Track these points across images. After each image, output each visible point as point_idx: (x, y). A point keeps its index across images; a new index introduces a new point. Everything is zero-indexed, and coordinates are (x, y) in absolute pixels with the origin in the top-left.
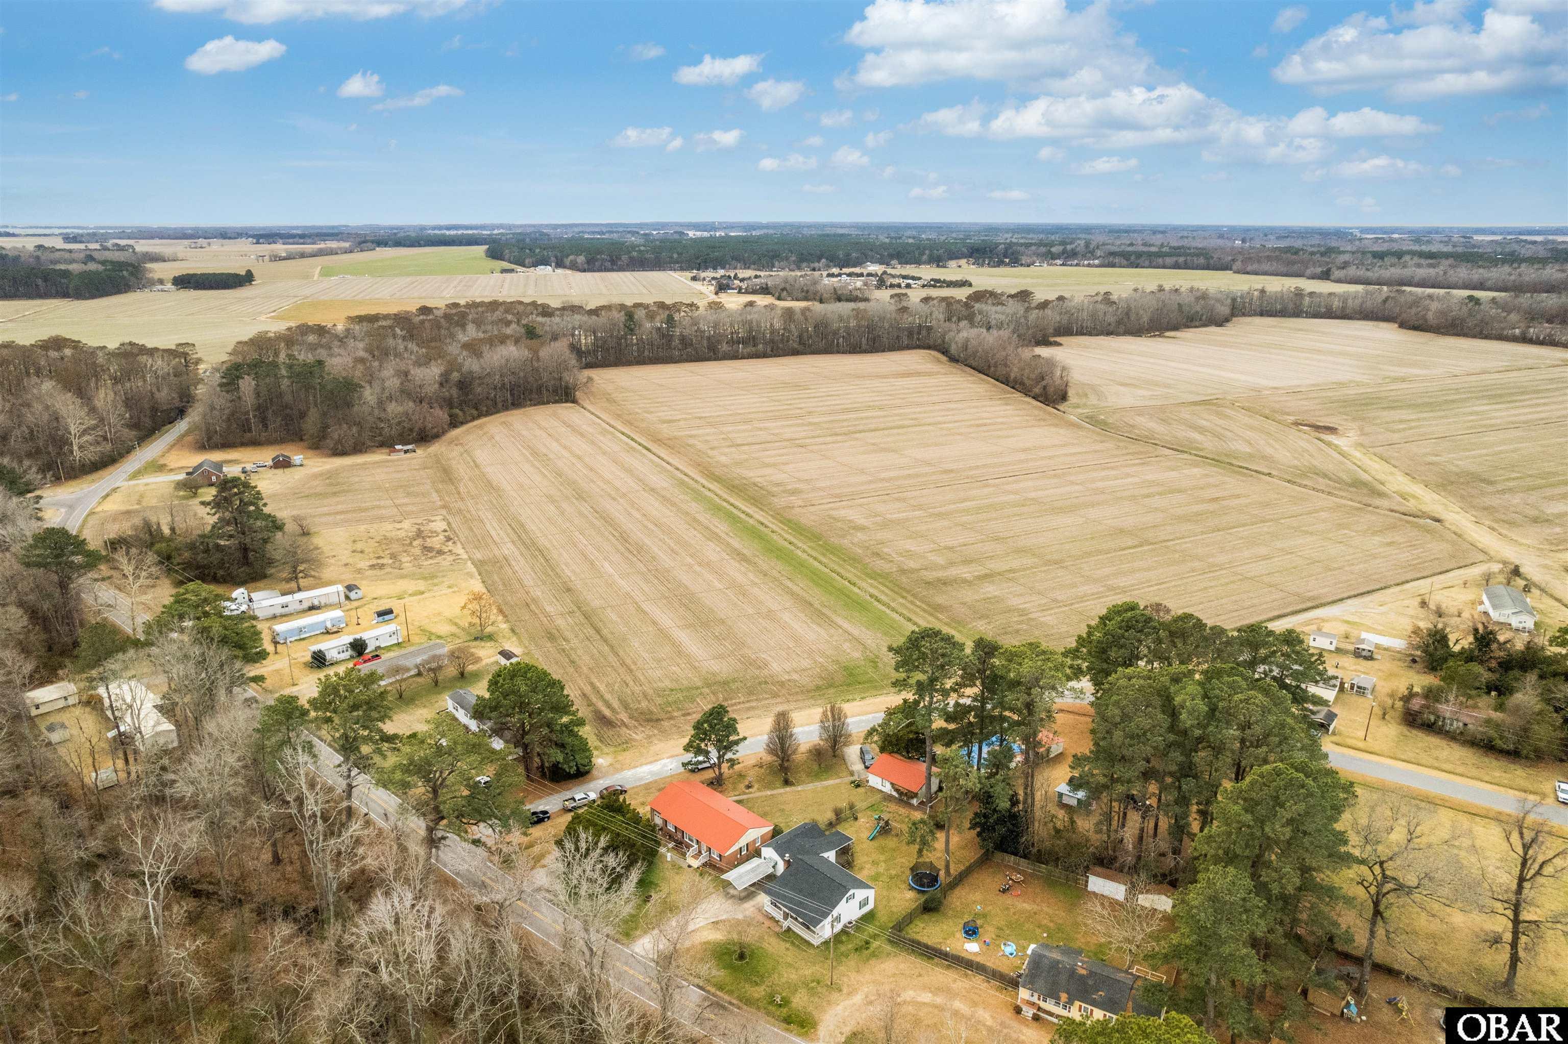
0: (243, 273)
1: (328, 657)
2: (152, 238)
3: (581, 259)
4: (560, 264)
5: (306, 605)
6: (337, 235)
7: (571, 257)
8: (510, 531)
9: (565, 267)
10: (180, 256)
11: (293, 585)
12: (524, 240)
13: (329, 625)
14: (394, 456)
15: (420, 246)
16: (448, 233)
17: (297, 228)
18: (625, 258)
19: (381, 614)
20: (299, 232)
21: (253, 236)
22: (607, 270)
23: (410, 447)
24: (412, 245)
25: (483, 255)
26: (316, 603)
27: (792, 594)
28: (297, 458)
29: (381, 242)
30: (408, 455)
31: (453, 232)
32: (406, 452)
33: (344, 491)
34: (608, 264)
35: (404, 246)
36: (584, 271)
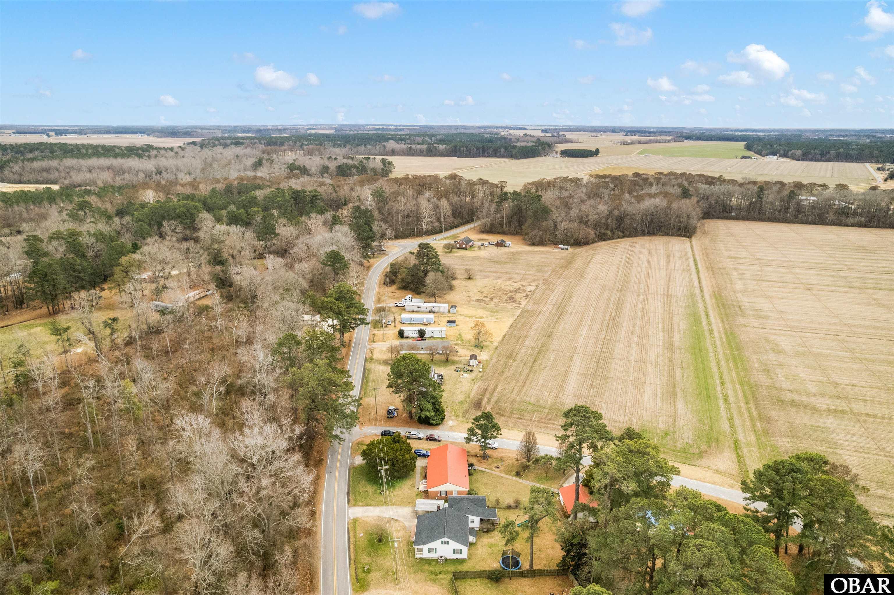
0: (594, 150)
1: (405, 334)
2: (580, 131)
3: (799, 152)
4: (785, 155)
5: (428, 309)
6: (669, 132)
7: (793, 151)
8: (561, 299)
9: (788, 157)
10: (580, 140)
11: (433, 299)
12: (780, 139)
13: (425, 321)
14: (556, 250)
15: (712, 140)
16: (736, 133)
17: (653, 128)
18: (833, 153)
19: (449, 322)
20: (655, 130)
21: (625, 131)
22: (817, 160)
23: (566, 247)
24: (707, 140)
25: (743, 147)
26: (433, 310)
27: (672, 377)
28: (508, 243)
29: (689, 137)
30: (563, 251)
31: (739, 133)
32: (563, 249)
33: (512, 263)
34: (819, 157)
35: (702, 140)
36: (799, 160)
